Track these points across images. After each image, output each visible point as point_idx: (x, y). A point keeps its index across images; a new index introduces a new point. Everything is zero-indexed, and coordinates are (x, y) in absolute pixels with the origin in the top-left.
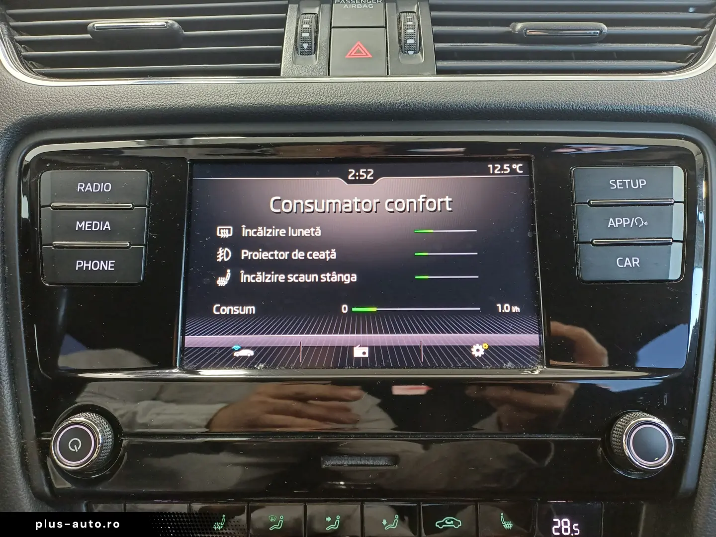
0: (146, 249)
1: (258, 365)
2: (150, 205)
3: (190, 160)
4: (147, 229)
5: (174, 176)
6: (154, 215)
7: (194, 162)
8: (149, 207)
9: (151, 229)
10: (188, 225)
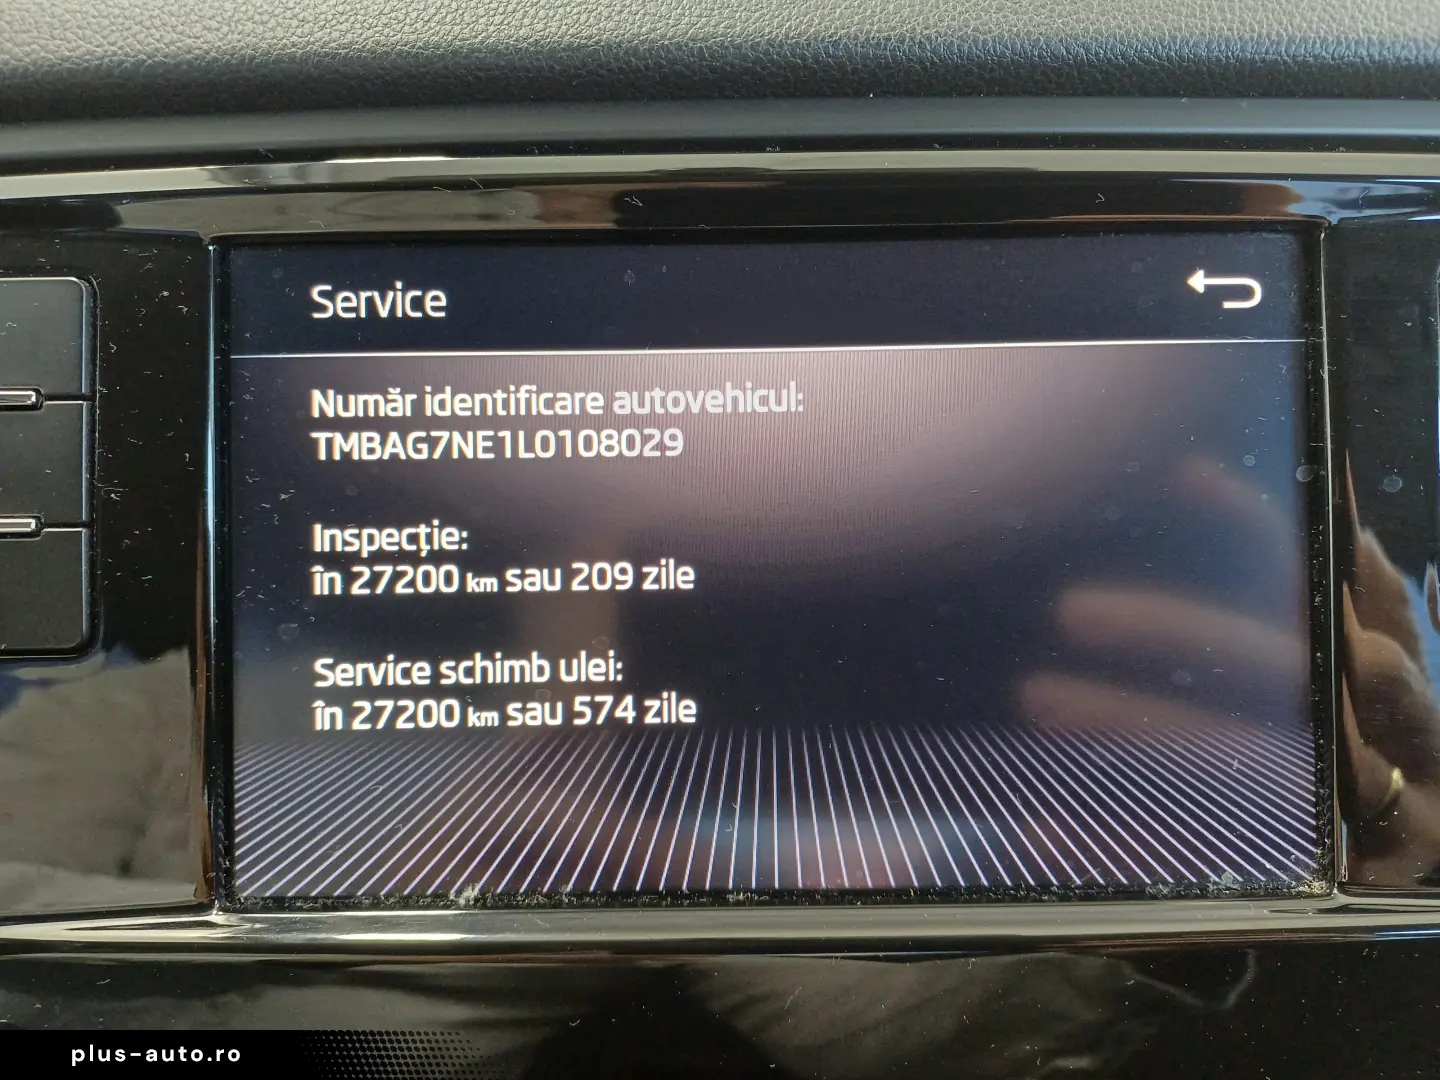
0: (92, 536)
1: (459, 893)
2: (94, 391)
3: (215, 241)
4: (91, 472)
5: (166, 293)
6: (110, 426)
7: (226, 243)
8: (91, 398)
9: (106, 470)
10: (221, 452)
